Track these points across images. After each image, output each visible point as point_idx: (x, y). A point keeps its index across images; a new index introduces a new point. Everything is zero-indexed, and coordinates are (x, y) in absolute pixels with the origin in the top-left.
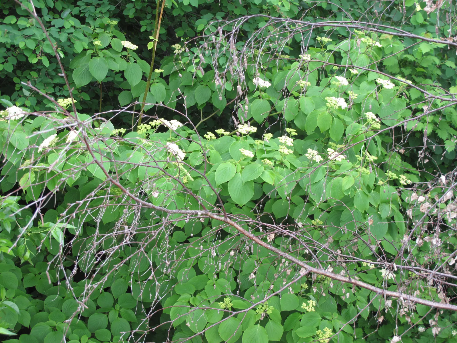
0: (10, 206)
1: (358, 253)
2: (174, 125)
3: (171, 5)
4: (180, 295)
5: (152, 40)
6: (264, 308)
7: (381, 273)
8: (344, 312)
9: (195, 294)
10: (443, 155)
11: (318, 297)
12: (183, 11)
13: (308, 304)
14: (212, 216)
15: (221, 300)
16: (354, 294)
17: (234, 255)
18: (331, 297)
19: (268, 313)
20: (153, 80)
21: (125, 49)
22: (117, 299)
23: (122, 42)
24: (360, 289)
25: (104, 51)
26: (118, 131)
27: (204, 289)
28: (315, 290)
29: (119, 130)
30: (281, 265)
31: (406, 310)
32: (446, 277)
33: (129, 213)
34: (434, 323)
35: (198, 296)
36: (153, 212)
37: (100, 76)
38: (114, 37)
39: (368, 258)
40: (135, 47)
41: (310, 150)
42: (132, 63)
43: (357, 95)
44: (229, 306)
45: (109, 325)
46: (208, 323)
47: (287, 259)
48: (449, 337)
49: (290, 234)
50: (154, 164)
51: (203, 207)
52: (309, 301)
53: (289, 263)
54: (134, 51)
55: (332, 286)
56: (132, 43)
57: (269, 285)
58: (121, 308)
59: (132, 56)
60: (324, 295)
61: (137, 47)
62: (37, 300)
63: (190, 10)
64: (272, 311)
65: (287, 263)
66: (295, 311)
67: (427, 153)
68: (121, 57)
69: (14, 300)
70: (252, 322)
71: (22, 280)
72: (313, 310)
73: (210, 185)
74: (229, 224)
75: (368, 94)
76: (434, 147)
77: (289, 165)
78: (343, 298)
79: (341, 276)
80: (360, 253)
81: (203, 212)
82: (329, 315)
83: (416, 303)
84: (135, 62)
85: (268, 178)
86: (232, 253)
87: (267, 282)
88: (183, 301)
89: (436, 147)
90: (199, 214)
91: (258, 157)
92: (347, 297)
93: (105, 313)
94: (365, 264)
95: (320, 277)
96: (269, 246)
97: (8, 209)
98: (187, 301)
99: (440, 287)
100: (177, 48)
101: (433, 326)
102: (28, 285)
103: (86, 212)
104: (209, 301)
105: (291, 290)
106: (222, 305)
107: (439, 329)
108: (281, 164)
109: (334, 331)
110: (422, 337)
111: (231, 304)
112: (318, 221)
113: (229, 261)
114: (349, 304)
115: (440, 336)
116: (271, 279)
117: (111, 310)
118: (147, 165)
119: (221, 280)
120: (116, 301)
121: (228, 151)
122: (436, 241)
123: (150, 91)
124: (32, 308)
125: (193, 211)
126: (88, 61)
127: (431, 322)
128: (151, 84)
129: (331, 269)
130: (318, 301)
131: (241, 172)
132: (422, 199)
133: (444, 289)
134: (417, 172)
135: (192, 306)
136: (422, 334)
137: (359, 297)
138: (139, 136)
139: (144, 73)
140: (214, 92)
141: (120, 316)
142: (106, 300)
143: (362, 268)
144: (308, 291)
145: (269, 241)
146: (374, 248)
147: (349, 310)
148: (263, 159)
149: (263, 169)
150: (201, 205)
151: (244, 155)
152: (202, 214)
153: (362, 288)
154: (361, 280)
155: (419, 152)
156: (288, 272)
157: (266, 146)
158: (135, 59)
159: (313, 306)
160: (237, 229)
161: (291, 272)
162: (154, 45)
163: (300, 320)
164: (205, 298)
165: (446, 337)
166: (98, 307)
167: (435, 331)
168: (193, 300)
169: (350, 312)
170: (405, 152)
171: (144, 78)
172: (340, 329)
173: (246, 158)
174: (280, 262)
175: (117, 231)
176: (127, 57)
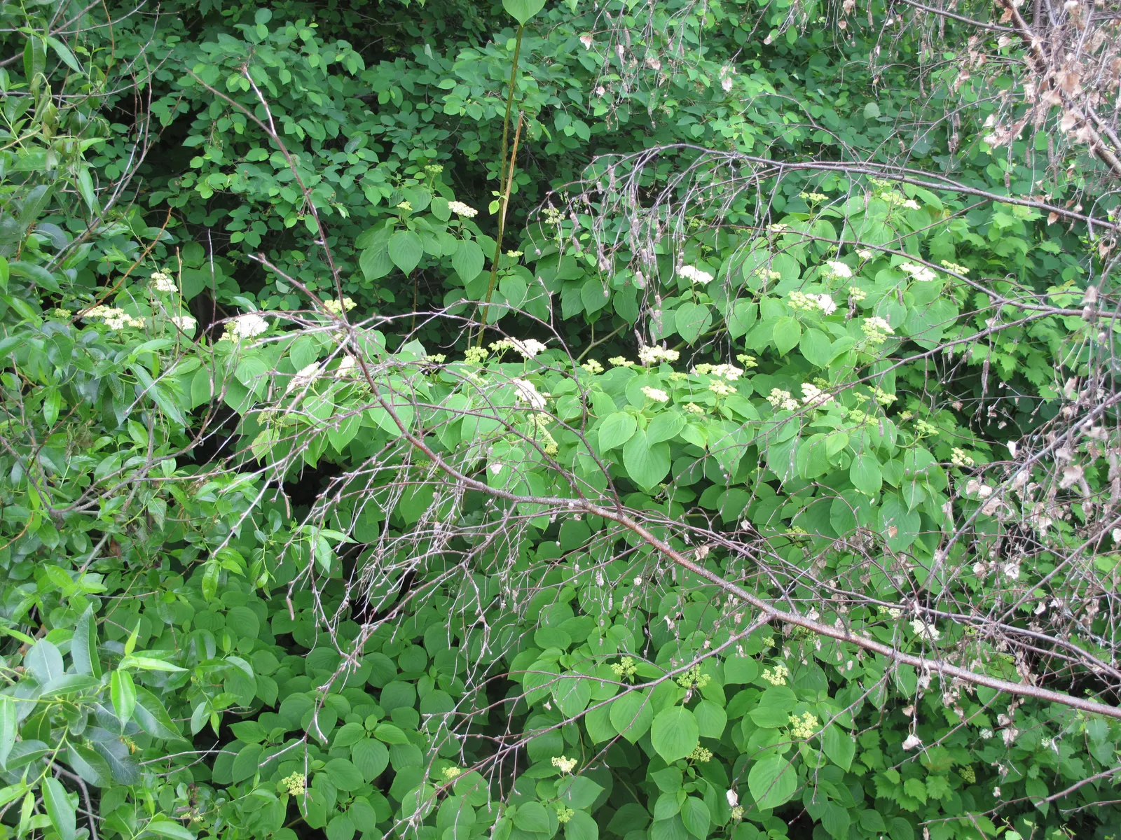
0: (243, 490)
1: (869, 589)
2: (531, 347)
3: (540, 134)
4: (543, 650)
5: (496, 198)
6: (692, 677)
7: (912, 628)
8: (840, 694)
9: (570, 650)
10: (1033, 413)
11: (794, 665)
12: (563, 146)
13: (774, 672)
14: (595, 510)
15: (618, 660)
16: (861, 665)
17: (641, 585)
18: (817, 666)
19: (698, 685)
20: (505, 270)
21: (455, 216)
22: (433, 659)
23: (450, 203)
24: (873, 656)
25: (417, 219)
26: (431, 358)
27: (586, 641)
28: (787, 653)
29: (433, 357)
30: (726, 605)
31: (955, 694)
32: (1034, 637)
33: (443, 499)
34: (1006, 721)
35: (574, 653)
36: (490, 500)
37: (408, 265)
38: (438, 194)
39: (888, 598)
40: (471, 212)
41: (776, 391)
42: (466, 242)
43: (865, 294)
44: (630, 671)
45: (418, 701)
46: (591, 700)
47: (736, 595)
48: (1036, 750)
49: (737, 548)
50: (490, 413)
51: (578, 494)
52: (775, 668)
53: (739, 602)
54: (471, 219)
55: (818, 648)
56: (468, 205)
57: (704, 640)
58: (439, 673)
59: (468, 228)
60: (805, 662)
61: (476, 212)
62: (294, 657)
63: (577, 145)
64: (707, 682)
65: (736, 601)
66: (750, 685)
67: (1004, 411)
68: (448, 231)
69: (252, 657)
70: (671, 701)
71: (269, 620)
72: (783, 682)
73: (591, 453)
74: (626, 525)
75: (887, 291)
76: (1016, 400)
77: (729, 415)
78: (841, 670)
79: (836, 630)
80: (874, 590)
81: (579, 502)
82: (813, 695)
83: (975, 684)
84: (473, 239)
85: (695, 437)
86: (638, 581)
87: (700, 633)
88: (548, 660)
89: (1020, 399)
90: (571, 505)
91: (676, 401)
92: (848, 668)
93: (411, 682)
94: (882, 610)
95: (798, 629)
96: (698, 569)
97: (239, 496)
98: (556, 659)
99: (1020, 655)
100: (551, 214)
101: (1007, 726)
102: (279, 629)
103: (367, 494)
104: (594, 662)
105: (741, 649)
106: (617, 669)
107: (1016, 732)
108: (717, 414)
109: (821, 722)
110: (986, 748)
111: (634, 669)
112: (798, 531)
113: (632, 595)
114: (850, 681)
115: (1020, 746)
116: (708, 628)
117: (422, 675)
118: (479, 412)
119: (617, 628)
120: (431, 662)
121: (623, 394)
122: (1012, 570)
123: (498, 289)
124: (284, 670)
125: (561, 500)
126: (387, 236)
127: (1002, 719)
128: (500, 277)
129: (816, 616)
130: (792, 671)
131: (645, 429)
132: (985, 490)
133: (1027, 659)
134: (984, 445)
135: (563, 670)
136: (987, 742)
137: (869, 670)
138: (467, 367)
139: (487, 259)
140: (615, 292)
141: (437, 687)
142: (413, 660)
143: (878, 617)
144: (775, 652)
145: (698, 558)
146: (901, 580)
147: (850, 692)
148: (686, 403)
149: (685, 421)
150: (575, 489)
151: (650, 399)
152: (576, 506)
153: (877, 655)
154: (875, 639)
155: (990, 408)
156: (738, 618)
157: (693, 382)
158: (472, 234)
159: (784, 677)
160: (641, 535)
161: (743, 618)
162: (501, 207)
163: (758, 702)
164: (587, 656)
165: (1031, 749)
166: (400, 671)
167: (1007, 736)
168: (567, 660)
169: (852, 696)
170: (963, 407)
171: (488, 266)
172: (831, 719)
173: (656, 404)
174: (724, 599)
175: (421, 530)
176: (459, 230)
